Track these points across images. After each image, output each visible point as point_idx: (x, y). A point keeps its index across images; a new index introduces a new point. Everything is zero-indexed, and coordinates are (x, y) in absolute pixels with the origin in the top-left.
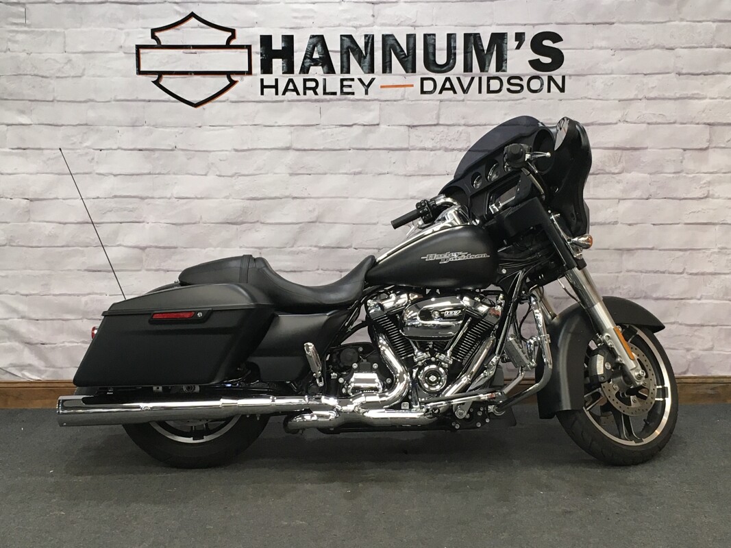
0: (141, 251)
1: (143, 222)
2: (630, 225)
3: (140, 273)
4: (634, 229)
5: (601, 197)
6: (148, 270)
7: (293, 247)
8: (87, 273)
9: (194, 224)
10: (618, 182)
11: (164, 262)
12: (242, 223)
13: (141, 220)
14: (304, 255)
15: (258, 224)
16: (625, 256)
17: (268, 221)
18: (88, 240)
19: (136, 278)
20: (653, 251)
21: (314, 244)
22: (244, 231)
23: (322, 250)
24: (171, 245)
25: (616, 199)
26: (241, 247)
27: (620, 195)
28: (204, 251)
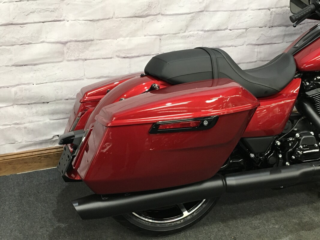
0: (62, 45)
1: (64, 20)
3: (61, 63)
6: (69, 61)
7: (185, 32)
8: (14, 68)
9: (108, 19)
11: (83, 52)
12: (147, 16)
13: (62, 19)
14: (192, 38)
15: (160, 16)
17: (168, 13)
18: (14, 40)
19: (58, 69)
21: (201, 29)
22: (148, 22)
23: (206, 33)
24: (88, 39)
26: (145, 36)
28: (115, 41)
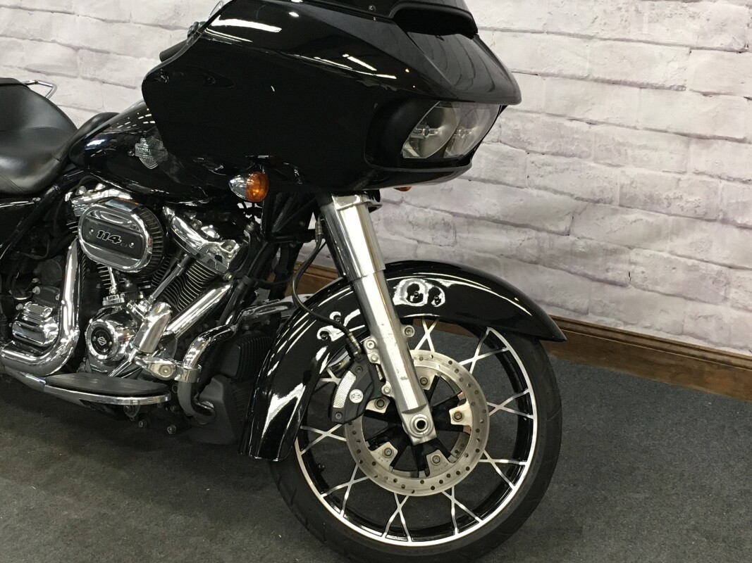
2: (705, 94)
4: (711, 104)
5: (660, 41)
10: (693, 17)
16: (694, 147)
20: (743, 145)
25: (686, 46)
27: (692, 40)
